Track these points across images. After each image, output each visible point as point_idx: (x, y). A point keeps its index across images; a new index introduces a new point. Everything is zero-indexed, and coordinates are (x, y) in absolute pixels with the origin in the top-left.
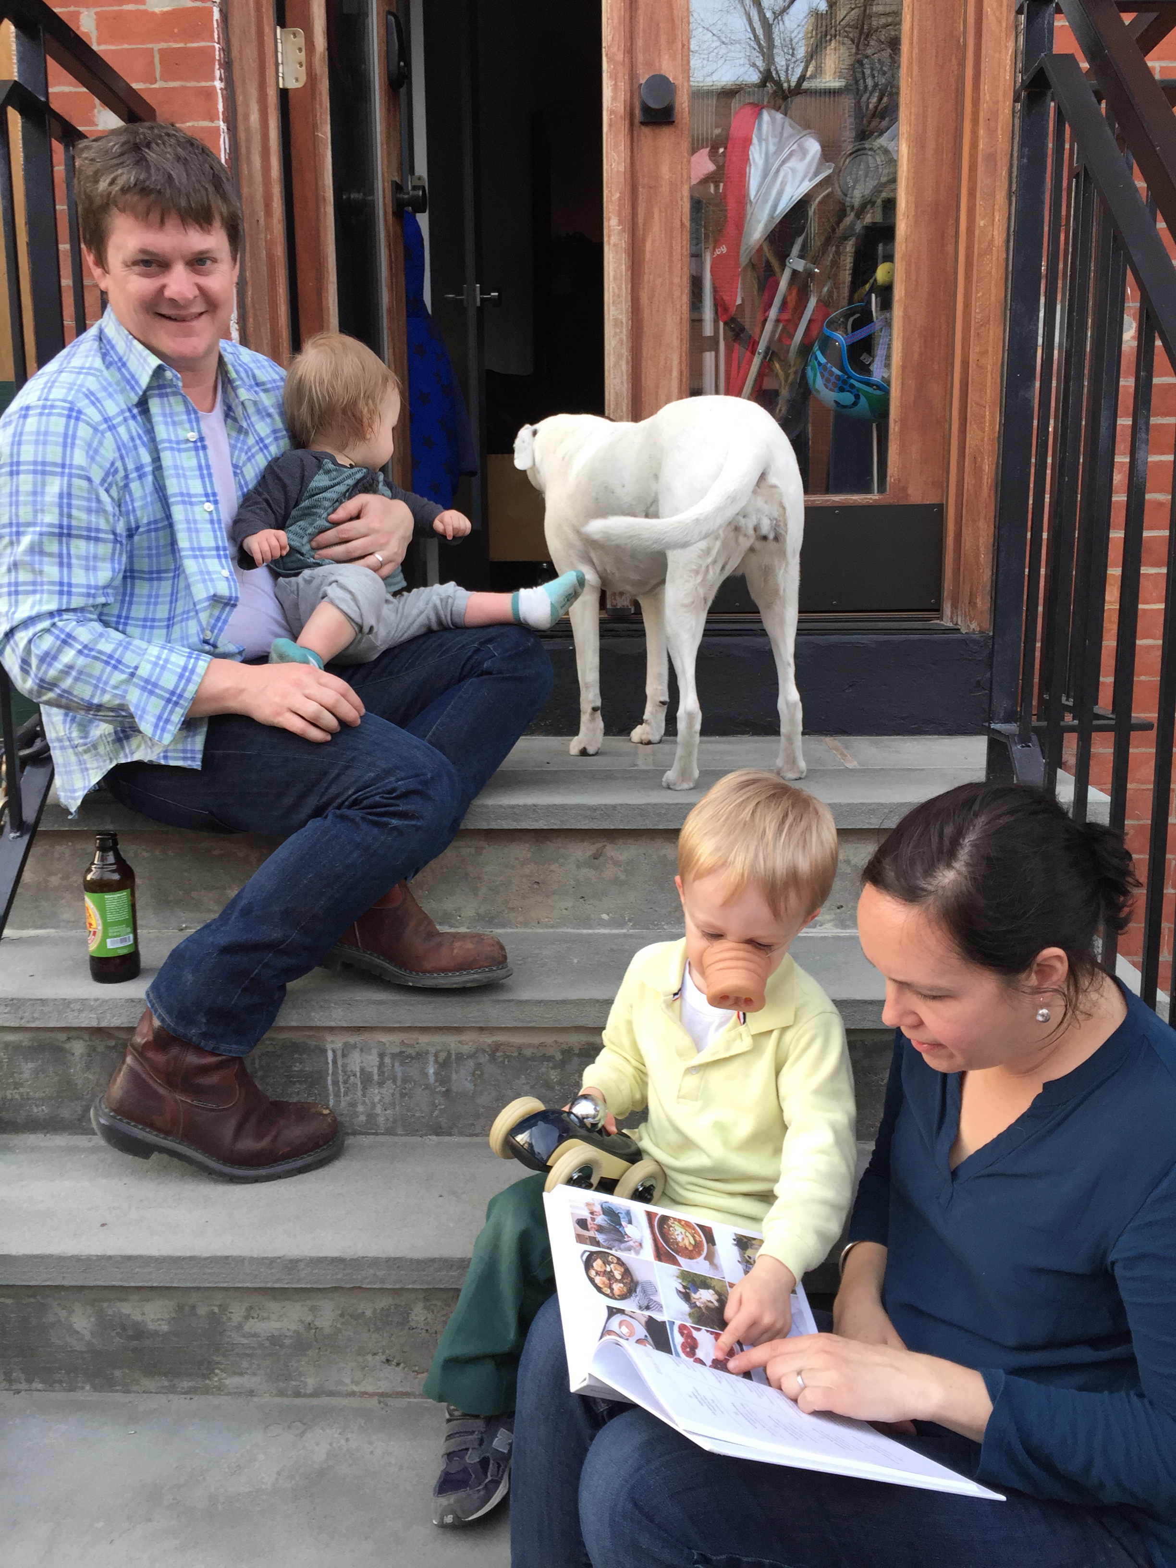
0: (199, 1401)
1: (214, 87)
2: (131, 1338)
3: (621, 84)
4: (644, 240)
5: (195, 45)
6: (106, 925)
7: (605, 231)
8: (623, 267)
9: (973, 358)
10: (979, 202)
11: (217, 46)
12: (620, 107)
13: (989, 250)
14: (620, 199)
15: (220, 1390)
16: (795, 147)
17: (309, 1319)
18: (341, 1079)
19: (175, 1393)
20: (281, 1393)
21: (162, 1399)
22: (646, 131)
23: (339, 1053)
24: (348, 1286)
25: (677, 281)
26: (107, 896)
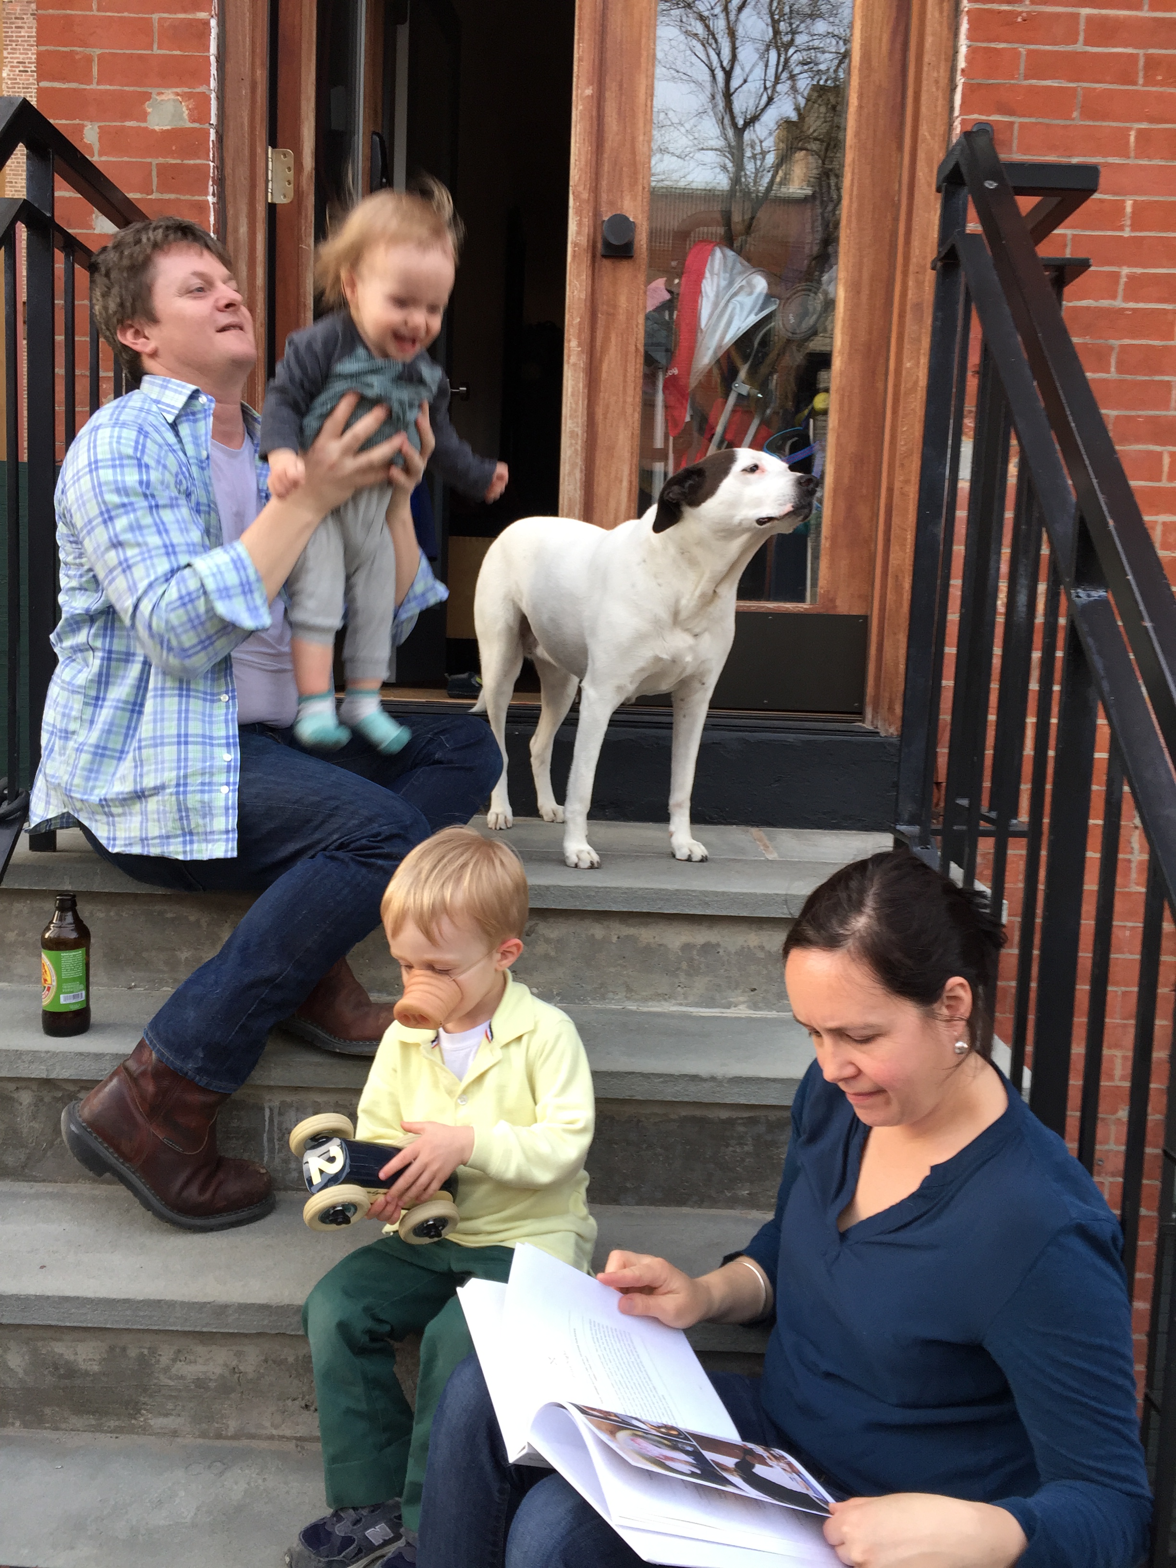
0: (125, 1440)
1: (208, 201)
2: (61, 1377)
3: (585, 221)
4: (601, 361)
5: (192, 162)
6: (60, 981)
7: (566, 351)
8: (581, 385)
9: (897, 485)
10: (907, 346)
11: (212, 164)
12: (583, 241)
13: (914, 389)
14: (580, 323)
15: (145, 1430)
16: (744, 283)
17: (234, 1363)
18: (276, 1137)
19: (102, 1431)
20: (204, 1435)
21: (88, 1436)
22: (607, 263)
23: (276, 1111)
24: (273, 1332)
25: (629, 400)
26: (64, 954)
